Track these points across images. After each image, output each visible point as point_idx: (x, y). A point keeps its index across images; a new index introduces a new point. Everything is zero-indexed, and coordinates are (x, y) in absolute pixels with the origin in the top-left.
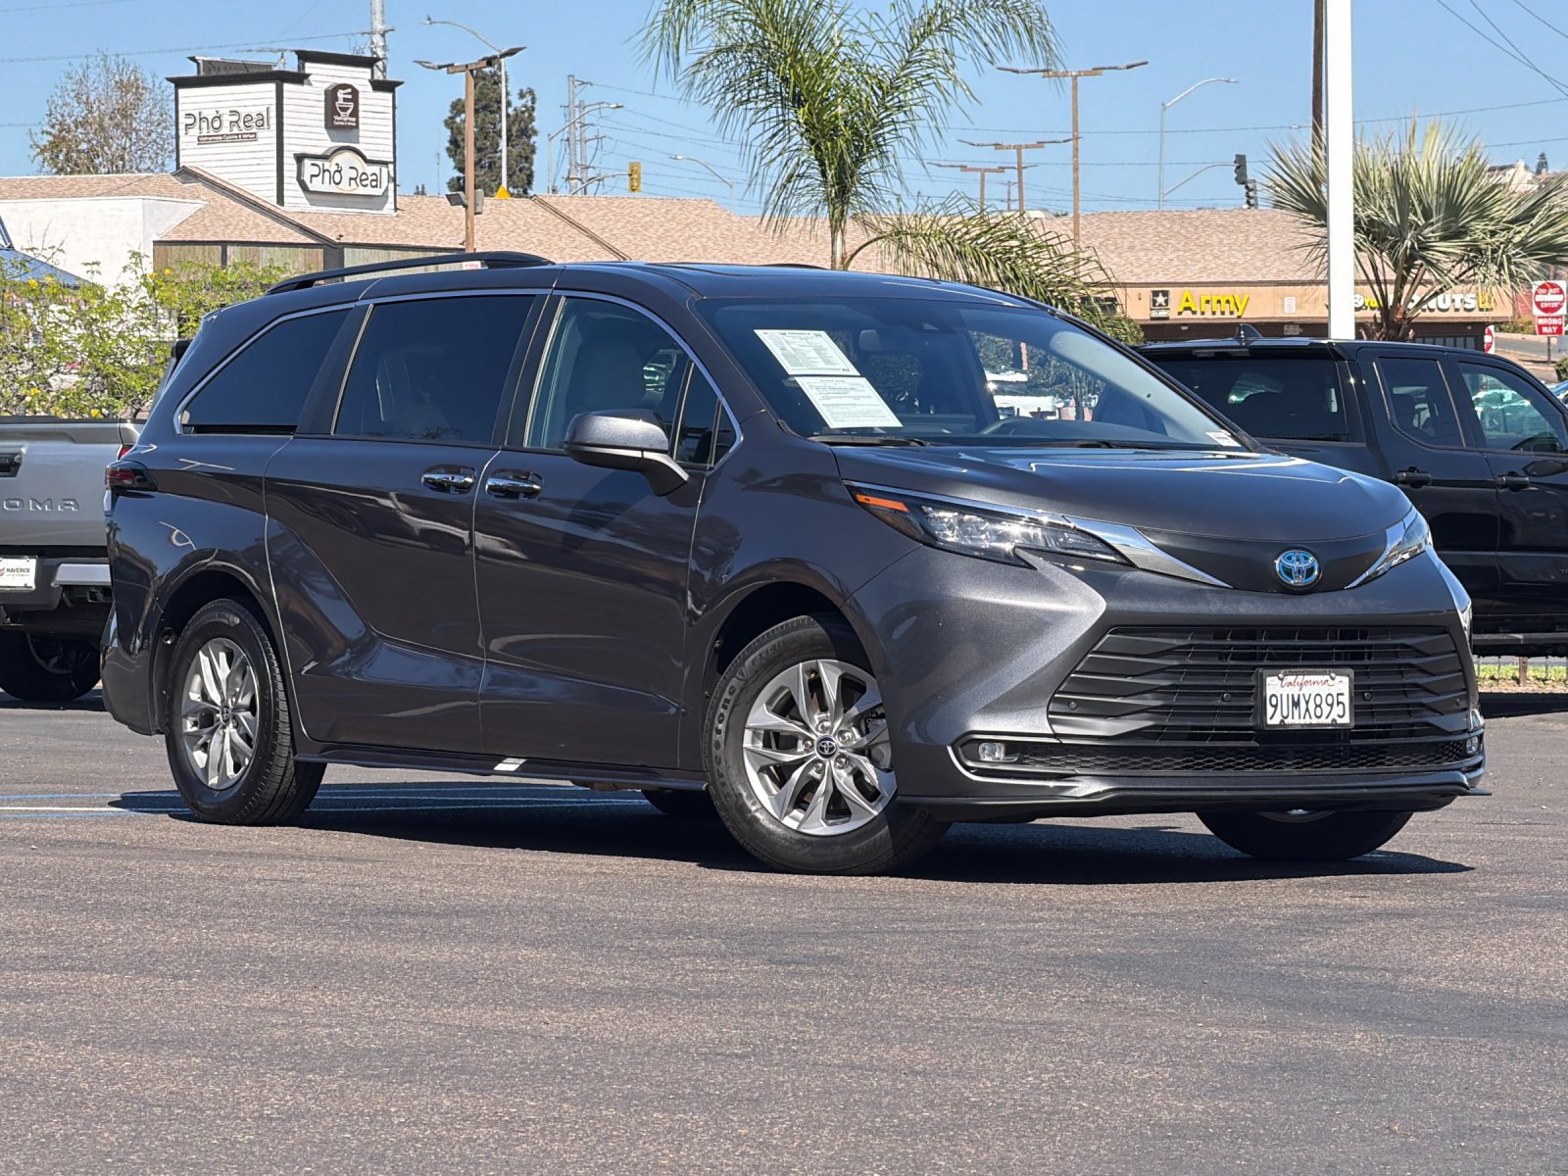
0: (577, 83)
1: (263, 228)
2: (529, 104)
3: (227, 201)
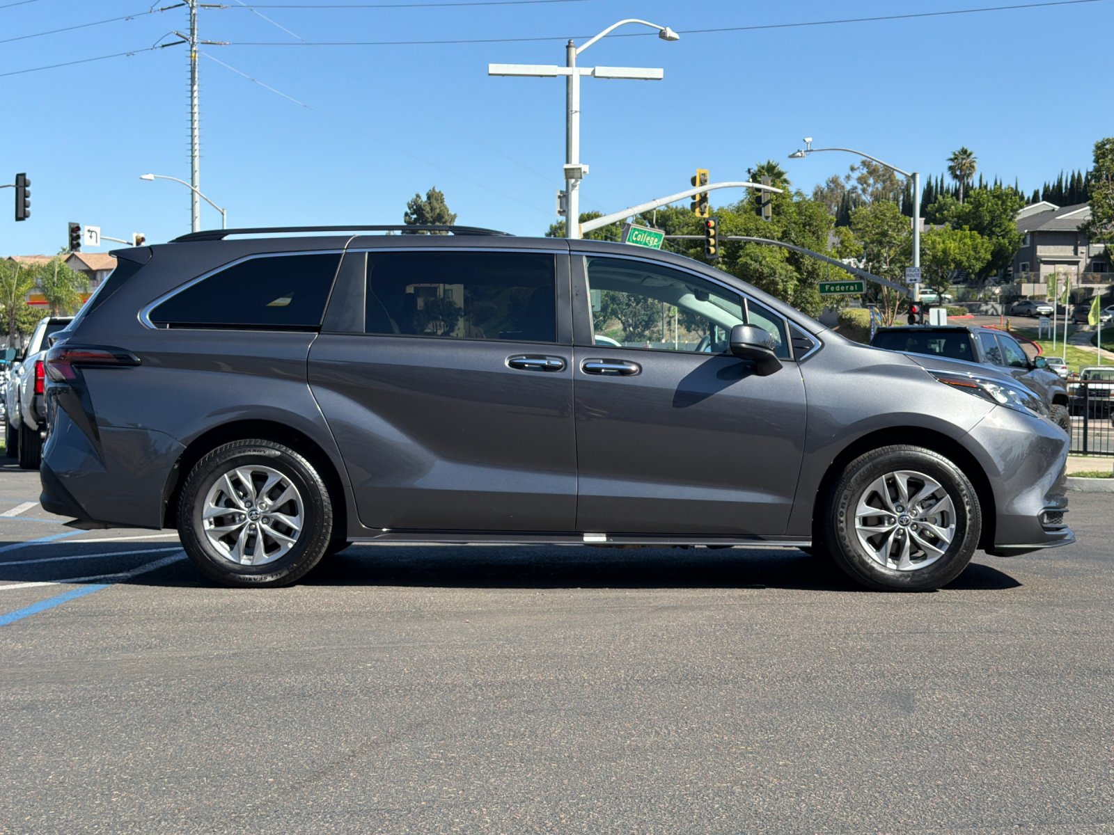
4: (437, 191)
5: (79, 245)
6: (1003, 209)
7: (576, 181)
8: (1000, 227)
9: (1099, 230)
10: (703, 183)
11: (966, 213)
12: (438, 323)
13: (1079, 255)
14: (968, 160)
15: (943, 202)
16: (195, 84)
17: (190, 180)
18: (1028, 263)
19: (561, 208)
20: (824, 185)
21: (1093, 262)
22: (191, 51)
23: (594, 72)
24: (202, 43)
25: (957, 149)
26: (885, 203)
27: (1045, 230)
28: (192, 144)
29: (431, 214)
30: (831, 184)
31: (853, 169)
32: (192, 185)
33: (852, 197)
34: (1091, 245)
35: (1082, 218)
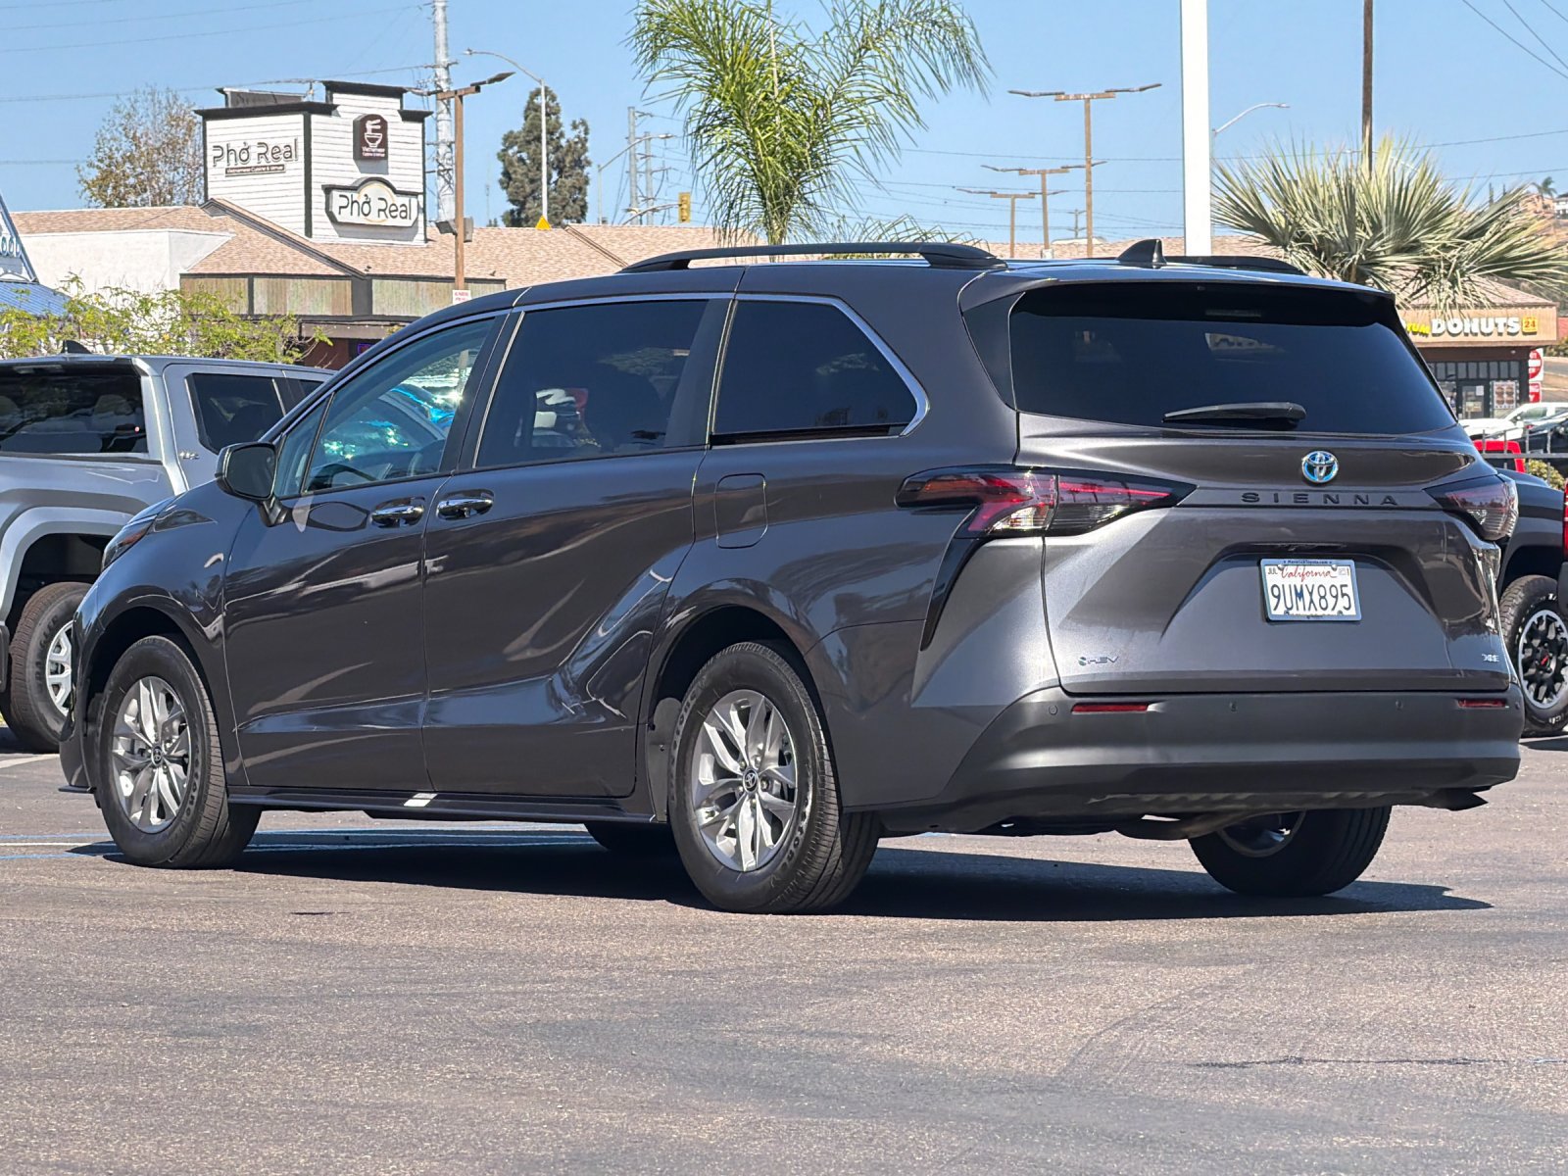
0: (637, 115)
1: (290, 259)
2: (582, 135)
3: (255, 233)
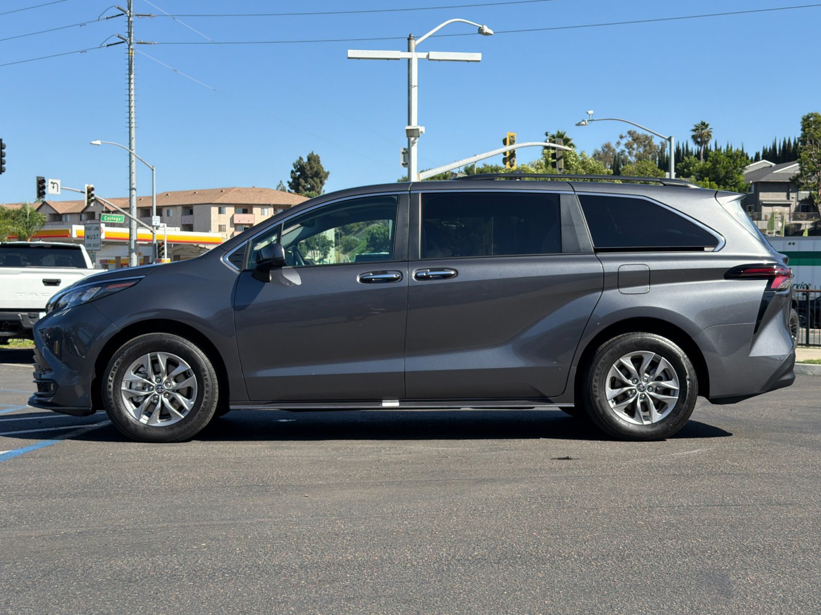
4: (315, 154)
5: (44, 193)
6: (734, 166)
7: (415, 139)
8: (731, 179)
9: (805, 180)
10: (512, 143)
11: (706, 168)
12: (316, 252)
13: (791, 199)
14: (706, 130)
15: (688, 161)
16: (131, 74)
17: (129, 145)
18: (753, 205)
19: (404, 161)
20: (600, 149)
21: (801, 205)
22: (129, 49)
23: (428, 56)
24: (137, 43)
25: (698, 122)
26: (646, 161)
27: (765, 181)
28: (130, 118)
29: (310, 172)
30: (605, 149)
31: (621, 137)
32: (130, 149)
33: (621, 158)
34: (799, 192)
35: (793, 172)
